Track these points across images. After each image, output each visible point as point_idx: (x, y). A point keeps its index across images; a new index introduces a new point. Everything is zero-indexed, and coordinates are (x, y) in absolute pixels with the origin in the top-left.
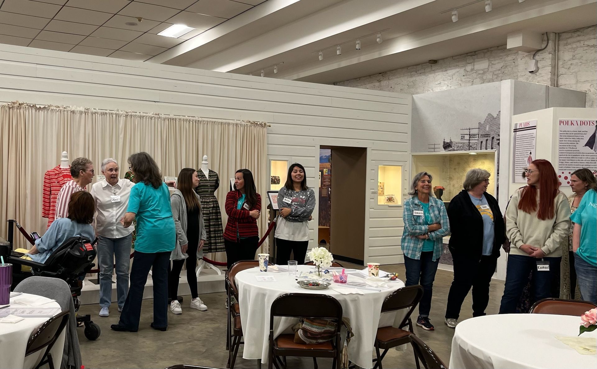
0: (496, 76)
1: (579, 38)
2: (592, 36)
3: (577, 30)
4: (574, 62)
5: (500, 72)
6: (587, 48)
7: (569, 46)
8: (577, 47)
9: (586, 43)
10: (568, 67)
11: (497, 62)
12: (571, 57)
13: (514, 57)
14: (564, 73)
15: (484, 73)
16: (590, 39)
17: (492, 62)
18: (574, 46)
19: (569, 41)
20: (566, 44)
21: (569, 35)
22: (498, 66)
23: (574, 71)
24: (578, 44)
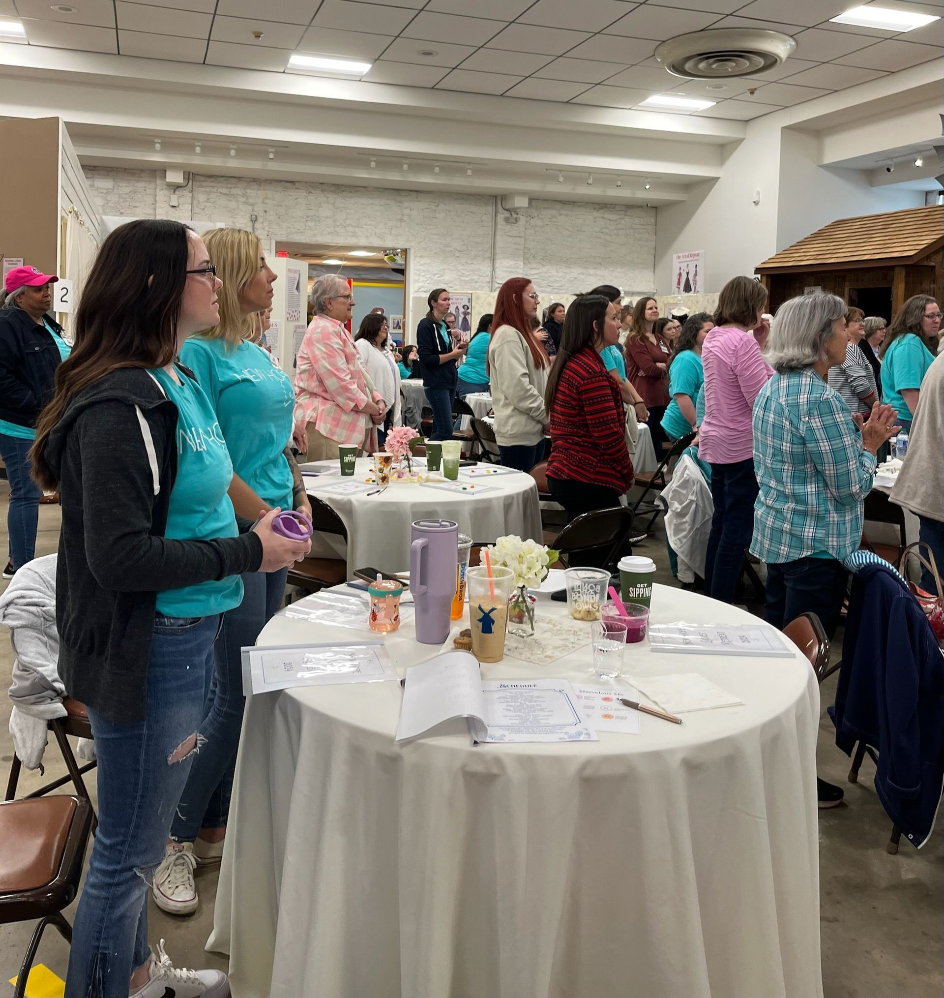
0: (123, 200)
1: (213, 184)
2: (224, 185)
3: (210, 176)
4: (208, 204)
5: (128, 196)
6: (219, 195)
7: (203, 189)
8: (211, 192)
9: (220, 190)
10: (202, 208)
11: (123, 185)
12: (205, 199)
13: (146, 185)
14: (198, 212)
15: (107, 193)
16: (222, 187)
17: (118, 184)
18: (208, 190)
19: (204, 184)
20: (200, 186)
21: (203, 179)
22: (127, 190)
23: (207, 213)
24: (212, 189)
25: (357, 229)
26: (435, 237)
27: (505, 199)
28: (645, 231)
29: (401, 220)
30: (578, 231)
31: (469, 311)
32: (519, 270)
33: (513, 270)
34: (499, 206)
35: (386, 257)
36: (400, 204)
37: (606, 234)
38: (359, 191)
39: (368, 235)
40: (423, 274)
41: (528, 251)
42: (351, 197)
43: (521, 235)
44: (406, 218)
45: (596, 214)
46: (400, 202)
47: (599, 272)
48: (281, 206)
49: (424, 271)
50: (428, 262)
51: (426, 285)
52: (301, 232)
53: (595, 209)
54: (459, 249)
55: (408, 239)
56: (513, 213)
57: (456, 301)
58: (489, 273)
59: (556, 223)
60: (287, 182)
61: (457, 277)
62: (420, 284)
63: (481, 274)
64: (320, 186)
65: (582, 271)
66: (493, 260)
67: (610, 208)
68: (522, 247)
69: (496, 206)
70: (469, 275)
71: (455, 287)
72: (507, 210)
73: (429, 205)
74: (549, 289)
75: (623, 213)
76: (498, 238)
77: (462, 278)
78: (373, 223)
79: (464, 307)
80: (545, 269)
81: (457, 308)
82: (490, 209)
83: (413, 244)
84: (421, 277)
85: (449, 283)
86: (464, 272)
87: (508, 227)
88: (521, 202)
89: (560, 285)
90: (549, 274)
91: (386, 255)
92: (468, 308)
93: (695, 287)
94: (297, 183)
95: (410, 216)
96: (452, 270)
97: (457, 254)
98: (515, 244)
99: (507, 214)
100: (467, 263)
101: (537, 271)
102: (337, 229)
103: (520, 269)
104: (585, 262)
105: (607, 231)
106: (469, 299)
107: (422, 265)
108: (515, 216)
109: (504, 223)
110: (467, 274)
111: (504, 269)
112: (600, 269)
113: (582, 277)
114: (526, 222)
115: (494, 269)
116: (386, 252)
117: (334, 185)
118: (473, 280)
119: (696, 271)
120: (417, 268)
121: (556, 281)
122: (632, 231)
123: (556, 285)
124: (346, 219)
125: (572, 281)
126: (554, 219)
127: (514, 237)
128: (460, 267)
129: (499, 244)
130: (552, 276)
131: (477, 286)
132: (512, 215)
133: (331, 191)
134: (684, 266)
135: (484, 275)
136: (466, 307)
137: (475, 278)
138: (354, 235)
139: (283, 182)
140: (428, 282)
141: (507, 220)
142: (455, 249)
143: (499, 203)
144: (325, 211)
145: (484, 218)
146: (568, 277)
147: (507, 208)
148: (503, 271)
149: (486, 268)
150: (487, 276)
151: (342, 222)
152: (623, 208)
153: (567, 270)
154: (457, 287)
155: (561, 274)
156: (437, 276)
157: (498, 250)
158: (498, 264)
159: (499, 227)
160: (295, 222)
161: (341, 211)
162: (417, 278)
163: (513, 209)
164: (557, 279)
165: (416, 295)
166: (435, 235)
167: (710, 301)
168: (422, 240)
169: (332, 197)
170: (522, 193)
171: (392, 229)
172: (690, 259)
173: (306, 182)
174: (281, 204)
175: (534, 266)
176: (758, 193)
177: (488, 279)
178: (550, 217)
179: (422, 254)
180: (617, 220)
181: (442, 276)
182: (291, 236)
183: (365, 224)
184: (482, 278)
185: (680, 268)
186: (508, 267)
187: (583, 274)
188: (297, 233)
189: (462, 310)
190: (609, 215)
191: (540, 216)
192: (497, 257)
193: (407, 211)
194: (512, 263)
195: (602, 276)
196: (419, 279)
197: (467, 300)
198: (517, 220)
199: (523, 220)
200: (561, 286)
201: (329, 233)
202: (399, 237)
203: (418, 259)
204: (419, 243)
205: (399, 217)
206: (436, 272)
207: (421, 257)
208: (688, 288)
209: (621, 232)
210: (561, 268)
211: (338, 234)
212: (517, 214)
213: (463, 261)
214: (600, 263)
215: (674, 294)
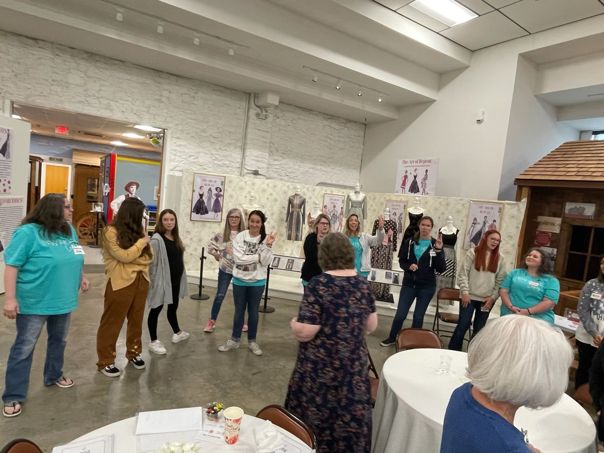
25: (111, 103)
26: (192, 121)
27: (258, 97)
28: (357, 140)
29: (160, 101)
30: (312, 134)
31: (222, 193)
32: (264, 160)
33: (260, 159)
34: (252, 102)
35: (151, 140)
36: (158, 85)
37: (331, 139)
38: (115, 64)
39: (124, 110)
40: (178, 154)
41: (272, 145)
42: (106, 69)
43: (268, 130)
44: (164, 99)
45: (326, 123)
46: (159, 83)
47: (324, 169)
48: (19, 63)
49: (180, 152)
50: (184, 143)
51: (181, 165)
52: (45, 96)
53: (324, 118)
54: (214, 135)
55: (165, 120)
56: (263, 111)
57: (209, 183)
58: (239, 160)
59: (296, 125)
60: (27, 37)
61: (211, 160)
62: (177, 163)
63: (232, 160)
64: (70, 49)
65: (312, 166)
66: (244, 150)
67: (335, 119)
68: (268, 141)
69: (249, 103)
70: (222, 160)
71: (209, 169)
72: (258, 107)
73: (188, 91)
74: (286, 178)
75: (343, 125)
76: (249, 130)
77: (216, 162)
78: (130, 99)
79: (216, 189)
80: (284, 162)
81: (210, 190)
82: (244, 104)
83: (170, 125)
84: (177, 157)
85: (203, 165)
86: (217, 156)
87: (258, 122)
88: (273, 100)
89: (295, 175)
90: (287, 166)
91: (151, 138)
92: (221, 191)
93: (424, 189)
94: (40, 42)
95: (168, 98)
96: (206, 154)
97: (212, 140)
98: (263, 137)
99: (258, 110)
100: (220, 149)
101: (279, 163)
102: (89, 99)
103: (266, 159)
104: (315, 159)
105: (332, 137)
106: (222, 182)
107: (178, 146)
108: (265, 113)
109: (255, 118)
110: (221, 158)
111: (253, 158)
112: (325, 167)
113: (311, 171)
114: (273, 120)
115: (244, 157)
116: (151, 135)
117: (87, 52)
118: (224, 164)
119: (426, 175)
120: (174, 148)
121: (292, 172)
122: (348, 139)
123: (292, 175)
124: (100, 91)
125: (305, 173)
126: (295, 122)
127: (263, 131)
128: (215, 152)
129: (249, 136)
130: (290, 168)
131: (228, 170)
132: (262, 112)
133: (83, 59)
134: (411, 170)
135: (235, 161)
136: (219, 190)
137: (227, 163)
138: (108, 108)
139: (22, 37)
140: (183, 162)
141: (258, 115)
142: (210, 135)
143: (252, 100)
144: (75, 78)
145: (238, 111)
146: (301, 170)
147: (259, 104)
148: (252, 160)
149: (237, 156)
150: (238, 162)
151: (95, 93)
152: (344, 121)
153: (300, 164)
154: (211, 170)
155: (297, 167)
156: (192, 157)
157: (248, 141)
158: (248, 153)
159: (251, 120)
160: (37, 83)
161: (95, 81)
162: (173, 157)
163: (263, 107)
164: (294, 171)
165: (172, 173)
166: (192, 119)
167: (444, 203)
168: (179, 123)
169: (83, 65)
170: (275, 91)
171: (149, 107)
172: (419, 164)
173: (52, 43)
174: (19, 60)
175: (276, 158)
176: (483, 113)
177: (238, 165)
178: (292, 119)
179: (178, 136)
180: (339, 130)
181: (197, 158)
182: (32, 99)
183: (121, 99)
184: (233, 164)
185: (406, 172)
186: (256, 157)
187: (312, 168)
188: (39, 95)
189: (214, 192)
190: (334, 125)
191: (284, 117)
192: (248, 146)
193: (166, 93)
194: (260, 153)
195: (326, 172)
196: (175, 159)
197: (220, 183)
198: (266, 117)
199: (271, 118)
200: (296, 177)
201: (80, 102)
202: (156, 117)
203: (174, 140)
204: (176, 125)
205: (157, 97)
206: (192, 154)
207: (178, 138)
208: (414, 188)
209: (342, 139)
210: (297, 162)
211: (89, 104)
212: (267, 112)
213: (217, 147)
214: (325, 162)
215: (397, 192)
